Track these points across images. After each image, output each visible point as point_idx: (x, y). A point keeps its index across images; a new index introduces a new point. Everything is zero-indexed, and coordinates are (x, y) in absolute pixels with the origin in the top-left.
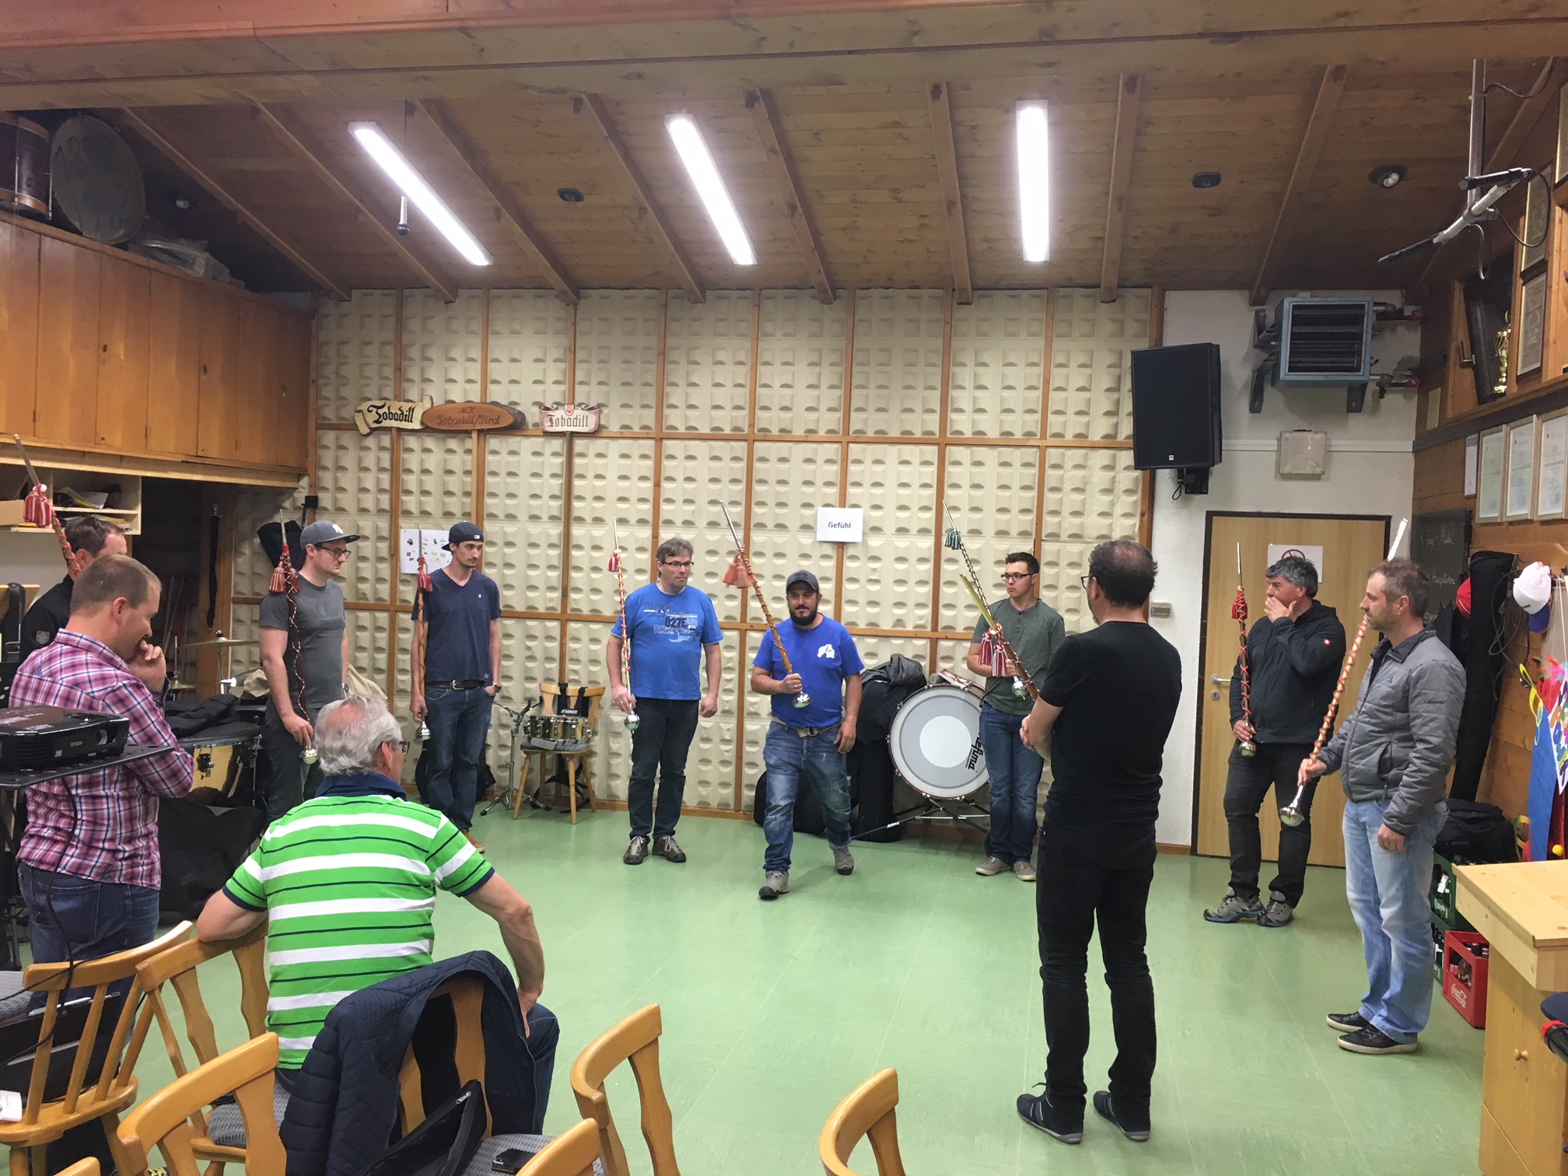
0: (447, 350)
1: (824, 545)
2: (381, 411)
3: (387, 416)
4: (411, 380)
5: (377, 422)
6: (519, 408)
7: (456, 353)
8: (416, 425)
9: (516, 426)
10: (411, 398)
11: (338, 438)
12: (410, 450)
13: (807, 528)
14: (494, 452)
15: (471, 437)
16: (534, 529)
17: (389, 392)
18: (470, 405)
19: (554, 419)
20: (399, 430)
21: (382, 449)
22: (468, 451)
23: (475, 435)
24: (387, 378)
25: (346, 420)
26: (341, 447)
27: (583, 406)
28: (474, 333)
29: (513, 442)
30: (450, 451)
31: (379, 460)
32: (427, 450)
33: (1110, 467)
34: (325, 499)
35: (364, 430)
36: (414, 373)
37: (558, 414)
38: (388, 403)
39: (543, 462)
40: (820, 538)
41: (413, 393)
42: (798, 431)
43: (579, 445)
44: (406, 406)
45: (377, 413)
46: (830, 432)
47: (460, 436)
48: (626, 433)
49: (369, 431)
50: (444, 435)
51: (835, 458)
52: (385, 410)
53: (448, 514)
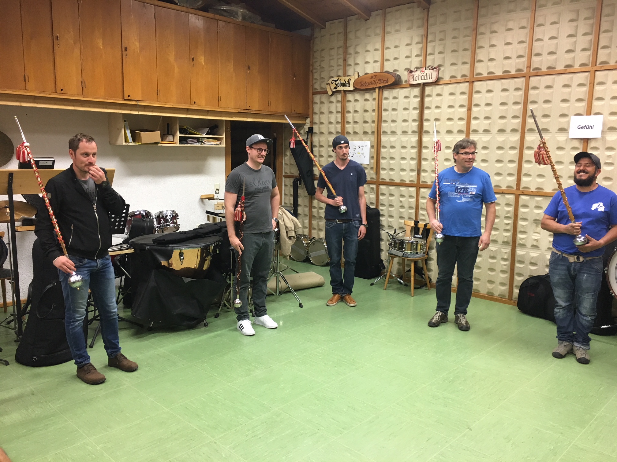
0: (366, 46)
1: (574, 141)
2: (337, 83)
4: (350, 65)
6: (398, 73)
7: (369, 47)
9: (396, 83)
10: (350, 75)
11: (320, 98)
12: (350, 101)
13: (563, 130)
14: (386, 99)
15: (375, 92)
16: (404, 138)
17: (341, 73)
18: (375, 74)
19: (415, 76)
20: (345, 91)
21: (338, 101)
22: (374, 99)
23: (377, 90)
24: (340, 65)
25: (324, 89)
26: (322, 103)
27: (430, 68)
28: (378, 34)
29: (395, 92)
30: (366, 100)
31: (336, 107)
32: (356, 101)
34: (316, 129)
35: (330, 93)
36: (351, 61)
37: (416, 74)
38: (340, 78)
39: (409, 102)
40: (571, 135)
41: (350, 72)
42: (560, 67)
43: (428, 90)
44: (347, 79)
46: (582, 65)
47: (371, 91)
48: (454, 80)
49: (332, 93)
50: (364, 92)
51: (585, 83)
52: (339, 82)
53: (365, 133)
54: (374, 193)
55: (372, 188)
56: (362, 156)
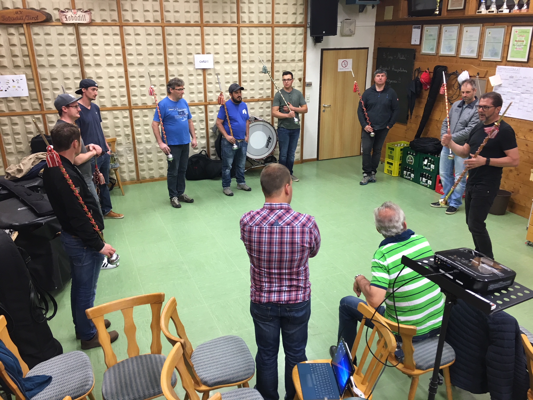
1: (198, 70)
13: (190, 63)
14: (37, 34)
15: (22, 27)
16: (66, 71)
19: (67, 17)
22: (22, 34)
27: (82, 10)
29: (48, 29)
30: (11, 34)
33: (294, 34)
37: (69, 14)
39: (64, 39)
40: (196, 67)
42: (183, 22)
43: (82, 29)
46: (195, 22)
47: (16, 26)
48: (104, 24)
51: (198, 33)
53: (17, 67)
54: (41, 122)
55: (38, 119)
56: (18, 89)
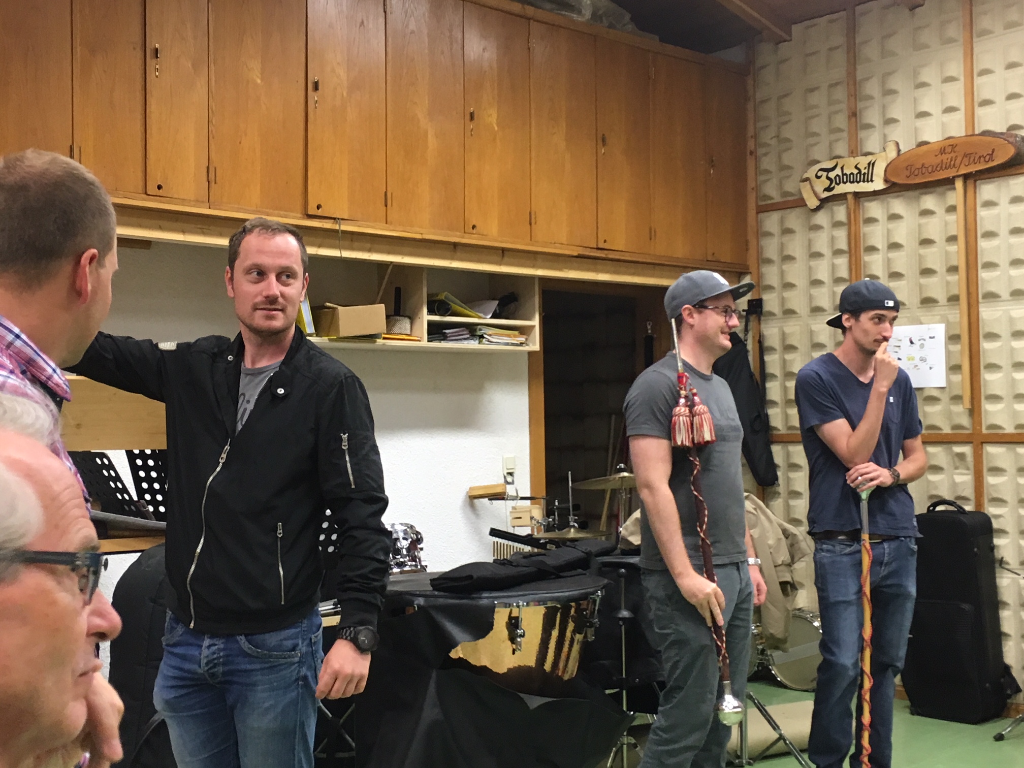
0: (916, 74)
2: (832, 175)
3: (840, 180)
4: (869, 126)
5: (829, 189)
6: (1022, 133)
7: (927, 75)
8: (878, 184)
9: (1021, 161)
10: (870, 150)
11: (782, 221)
12: (871, 221)
14: (989, 204)
15: (954, 189)
17: (841, 148)
18: (951, 142)
20: (857, 195)
21: (837, 224)
22: (952, 209)
23: (959, 184)
24: (840, 130)
25: (792, 194)
26: (788, 231)
28: (951, 41)
29: (1017, 184)
30: (926, 213)
31: (833, 239)
32: (894, 217)
34: (771, 302)
35: (813, 203)
36: (872, 116)
38: (841, 162)
41: (872, 142)
44: (863, 162)
45: (828, 178)
47: (939, 189)
49: (817, 203)
50: (916, 193)
52: (838, 171)
53: (928, 302)
54: (968, 469)
55: (961, 456)
56: (922, 365)
